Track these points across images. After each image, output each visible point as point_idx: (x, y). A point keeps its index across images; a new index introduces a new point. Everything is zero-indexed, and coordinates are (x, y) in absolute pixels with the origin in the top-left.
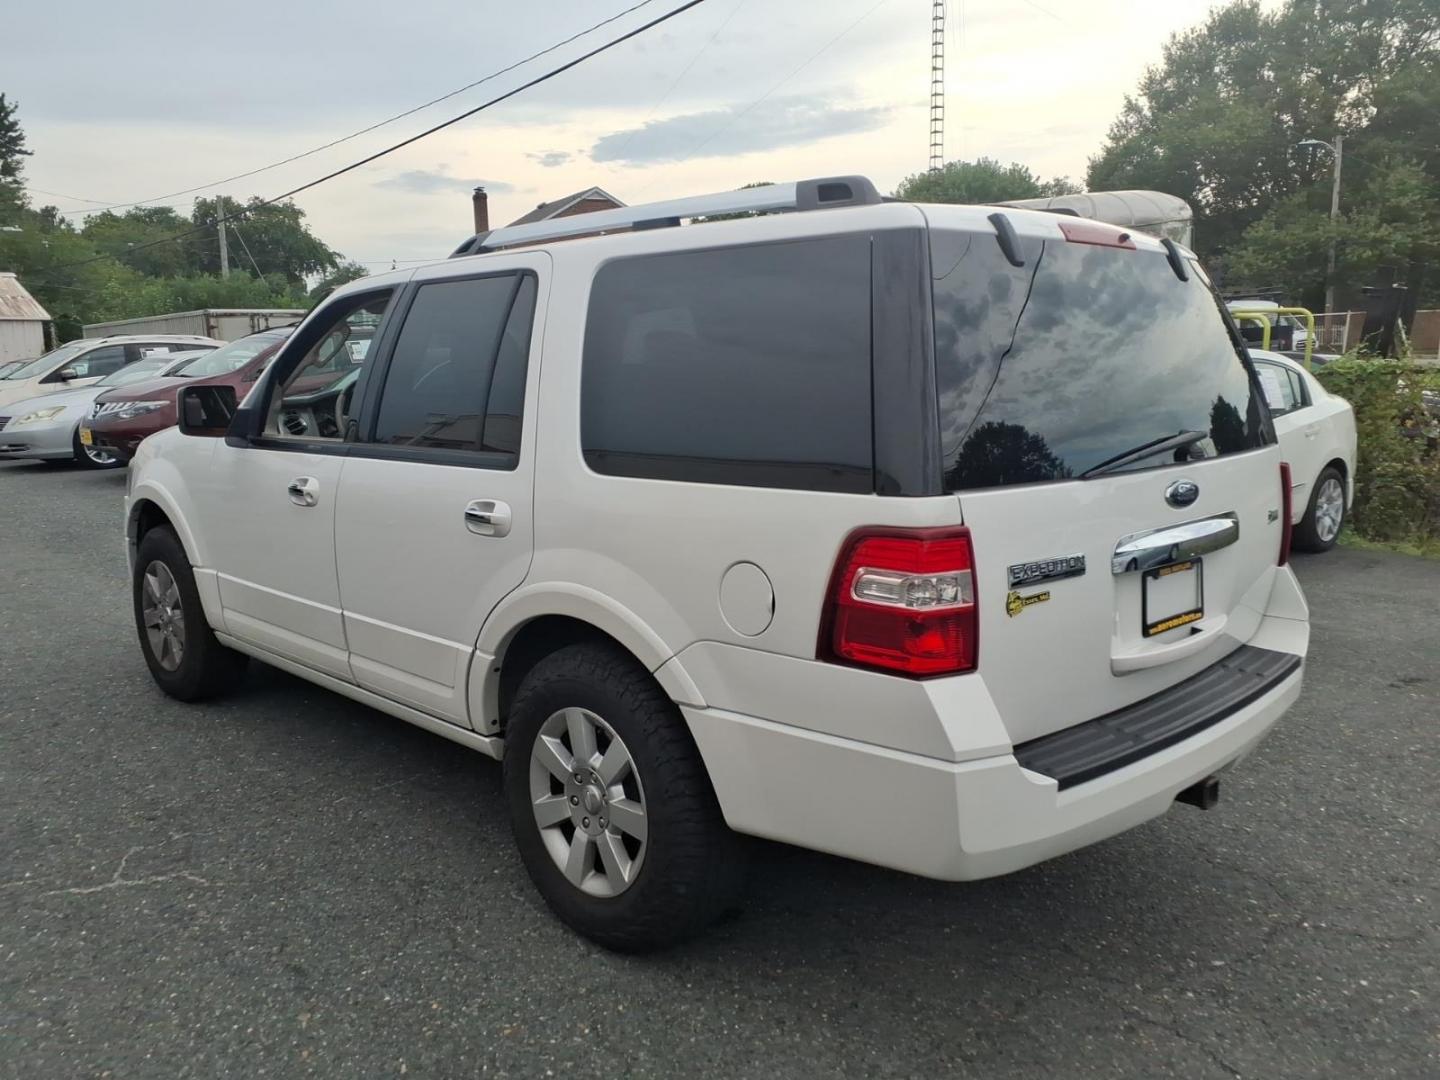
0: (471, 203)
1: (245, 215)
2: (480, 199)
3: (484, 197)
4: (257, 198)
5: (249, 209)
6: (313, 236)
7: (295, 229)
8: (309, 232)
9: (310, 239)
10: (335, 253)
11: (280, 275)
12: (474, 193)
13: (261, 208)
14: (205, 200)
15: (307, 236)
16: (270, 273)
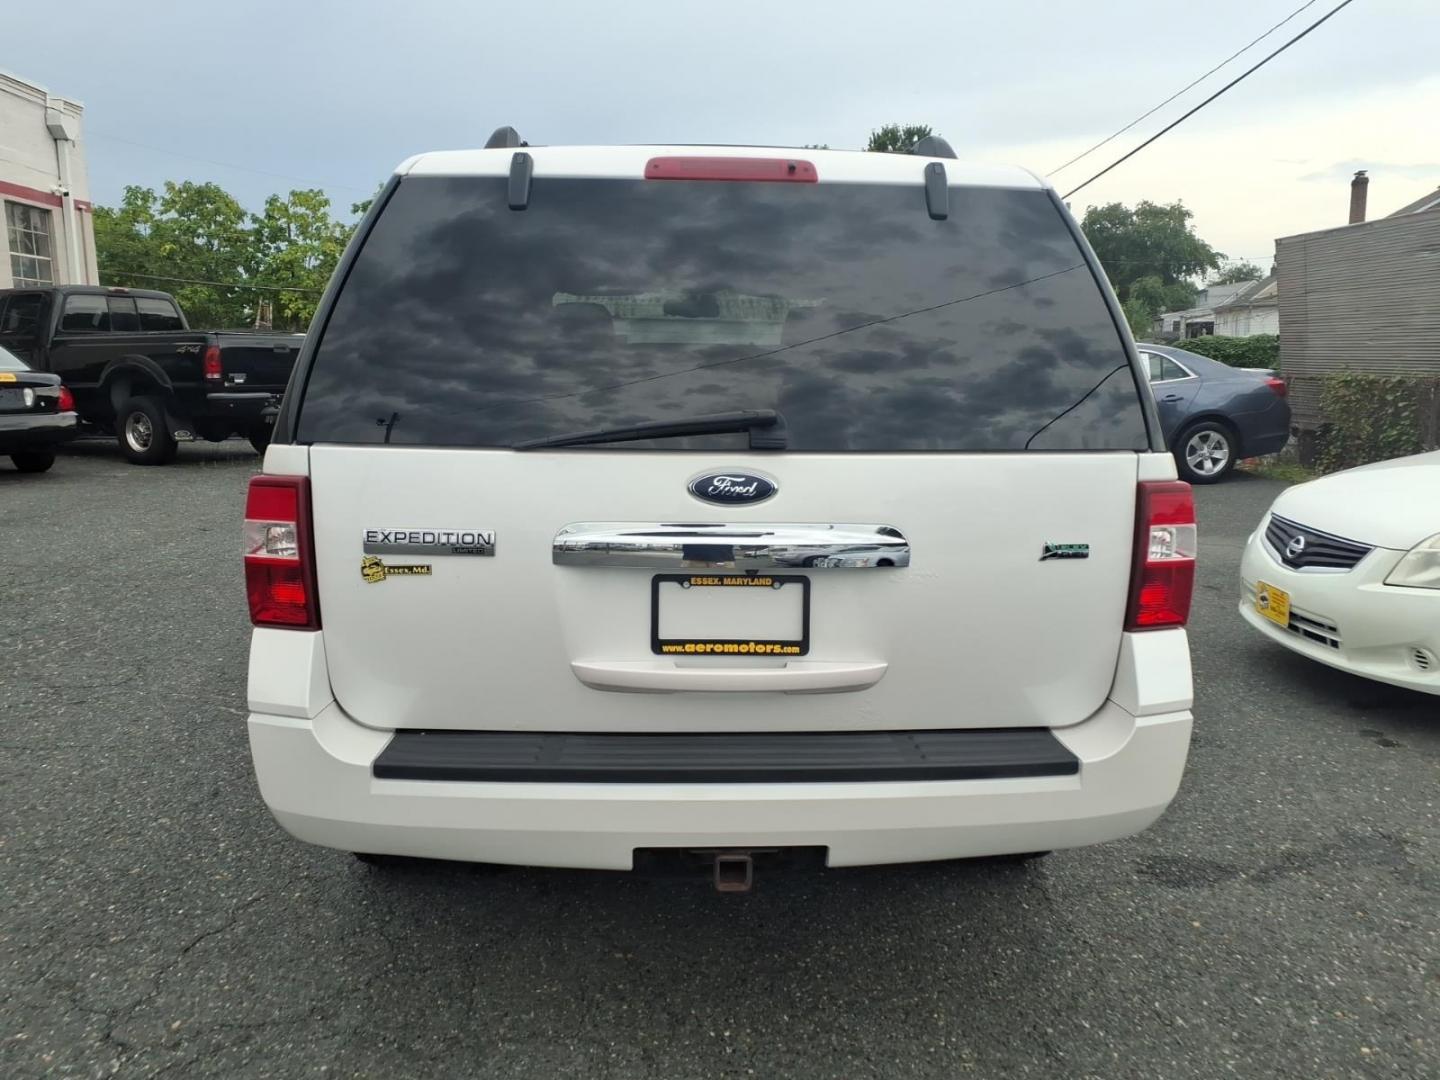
0: (1349, 189)
1: (1132, 221)
2: (1360, 184)
3: (1366, 181)
4: (1145, 203)
5: (1136, 213)
6: (1197, 238)
7: (1179, 232)
8: (1193, 233)
9: (1194, 240)
10: (1218, 254)
11: (1155, 278)
12: (1353, 178)
13: (1149, 211)
14: (1096, 208)
15: (1190, 238)
16: (1147, 276)
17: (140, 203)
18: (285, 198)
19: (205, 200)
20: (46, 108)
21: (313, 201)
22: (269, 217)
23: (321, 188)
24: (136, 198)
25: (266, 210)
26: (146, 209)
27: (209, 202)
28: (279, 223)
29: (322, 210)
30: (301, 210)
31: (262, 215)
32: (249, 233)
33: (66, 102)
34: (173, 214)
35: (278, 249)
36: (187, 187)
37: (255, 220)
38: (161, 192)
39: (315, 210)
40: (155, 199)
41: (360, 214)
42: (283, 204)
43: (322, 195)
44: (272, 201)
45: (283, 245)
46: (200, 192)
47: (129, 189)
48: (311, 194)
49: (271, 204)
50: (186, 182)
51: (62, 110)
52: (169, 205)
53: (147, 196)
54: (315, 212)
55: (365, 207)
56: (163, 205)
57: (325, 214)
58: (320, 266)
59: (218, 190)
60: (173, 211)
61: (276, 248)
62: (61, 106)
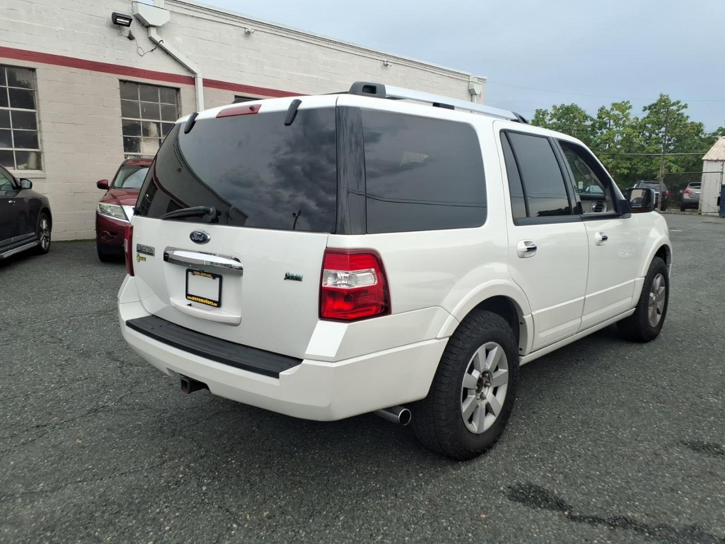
17: (541, 116)
18: (608, 107)
19: (570, 112)
20: (469, 82)
21: (623, 107)
22: (599, 117)
23: (628, 100)
24: (540, 115)
25: (598, 114)
26: (543, 119)
27: (571, 113)
28: (604, 120)
29: (627, 111)
30: (617, 112)
31: (595, 117)
32: (589, 126)
33: (478, 78)
34: (555, 120)
35: (602, 133)
36: (562, 106)
37: (592, 120)
38: (551, 110)
39: (623, 112)
40: (548, 114)
41: (648, 112)
42: (607, 110)
43: (629, 103)
44: (601, 110)
45: (605, 131)
46: (567, 109)
47: (537, 111)
48: (623, 104)
49: (601, 111)
50: (562, 105)
51: (477, 82)
52: (553, 116)
53: (545, 113)
54: (623, 113)
55: (650, 108)
56: (551, 117)
57: (628, 113)
58: (622, 140)
59: (577, 107)
60: (554, 119)
61: (601, 133)
62: (476, 80)
